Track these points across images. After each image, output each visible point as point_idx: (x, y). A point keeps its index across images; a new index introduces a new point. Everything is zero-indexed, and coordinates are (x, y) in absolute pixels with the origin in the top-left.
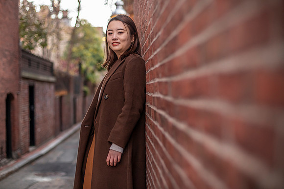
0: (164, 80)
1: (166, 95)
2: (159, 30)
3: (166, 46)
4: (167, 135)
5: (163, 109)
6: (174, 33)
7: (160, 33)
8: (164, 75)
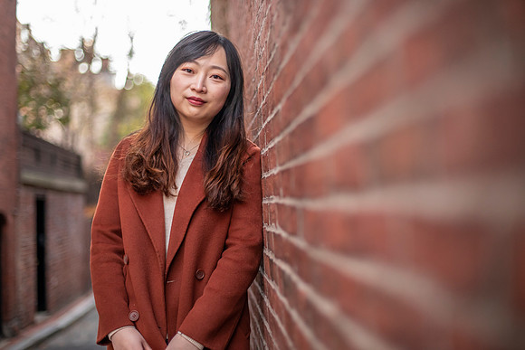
0: (288, 201)
1: (293, 233)
2: (279, 101)
3: (292, 134)
4: (295, 315)
6: (309, 111)
7: (279, 107)
8: (288, 193)
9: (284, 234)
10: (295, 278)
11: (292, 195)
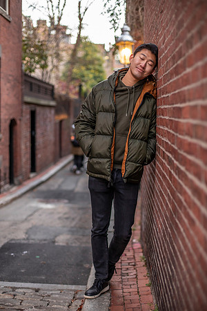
1: (173, 143)
5: (170, 152)
9: (169, 143)
10: (173, 159)
11: (173, 130)
